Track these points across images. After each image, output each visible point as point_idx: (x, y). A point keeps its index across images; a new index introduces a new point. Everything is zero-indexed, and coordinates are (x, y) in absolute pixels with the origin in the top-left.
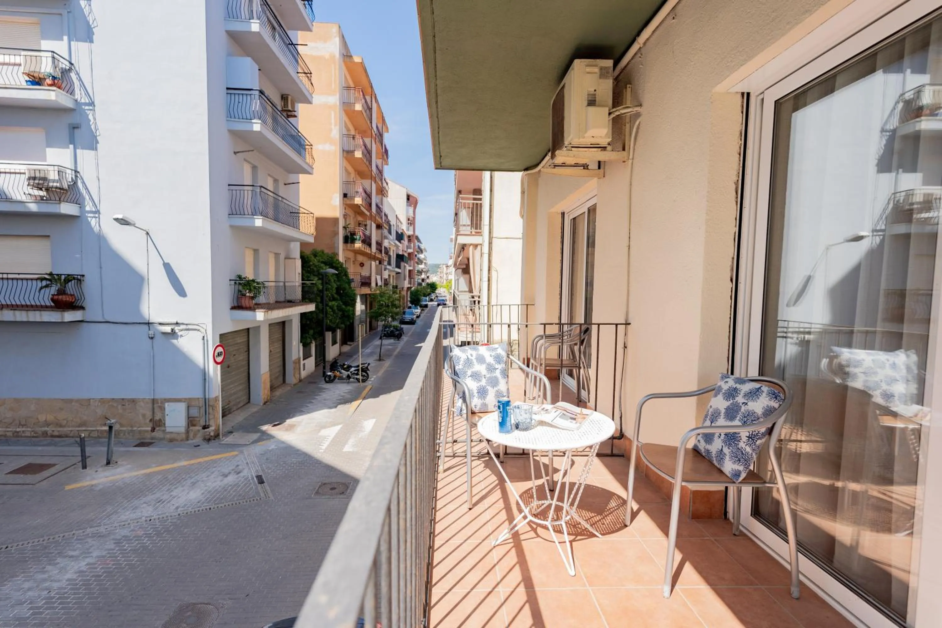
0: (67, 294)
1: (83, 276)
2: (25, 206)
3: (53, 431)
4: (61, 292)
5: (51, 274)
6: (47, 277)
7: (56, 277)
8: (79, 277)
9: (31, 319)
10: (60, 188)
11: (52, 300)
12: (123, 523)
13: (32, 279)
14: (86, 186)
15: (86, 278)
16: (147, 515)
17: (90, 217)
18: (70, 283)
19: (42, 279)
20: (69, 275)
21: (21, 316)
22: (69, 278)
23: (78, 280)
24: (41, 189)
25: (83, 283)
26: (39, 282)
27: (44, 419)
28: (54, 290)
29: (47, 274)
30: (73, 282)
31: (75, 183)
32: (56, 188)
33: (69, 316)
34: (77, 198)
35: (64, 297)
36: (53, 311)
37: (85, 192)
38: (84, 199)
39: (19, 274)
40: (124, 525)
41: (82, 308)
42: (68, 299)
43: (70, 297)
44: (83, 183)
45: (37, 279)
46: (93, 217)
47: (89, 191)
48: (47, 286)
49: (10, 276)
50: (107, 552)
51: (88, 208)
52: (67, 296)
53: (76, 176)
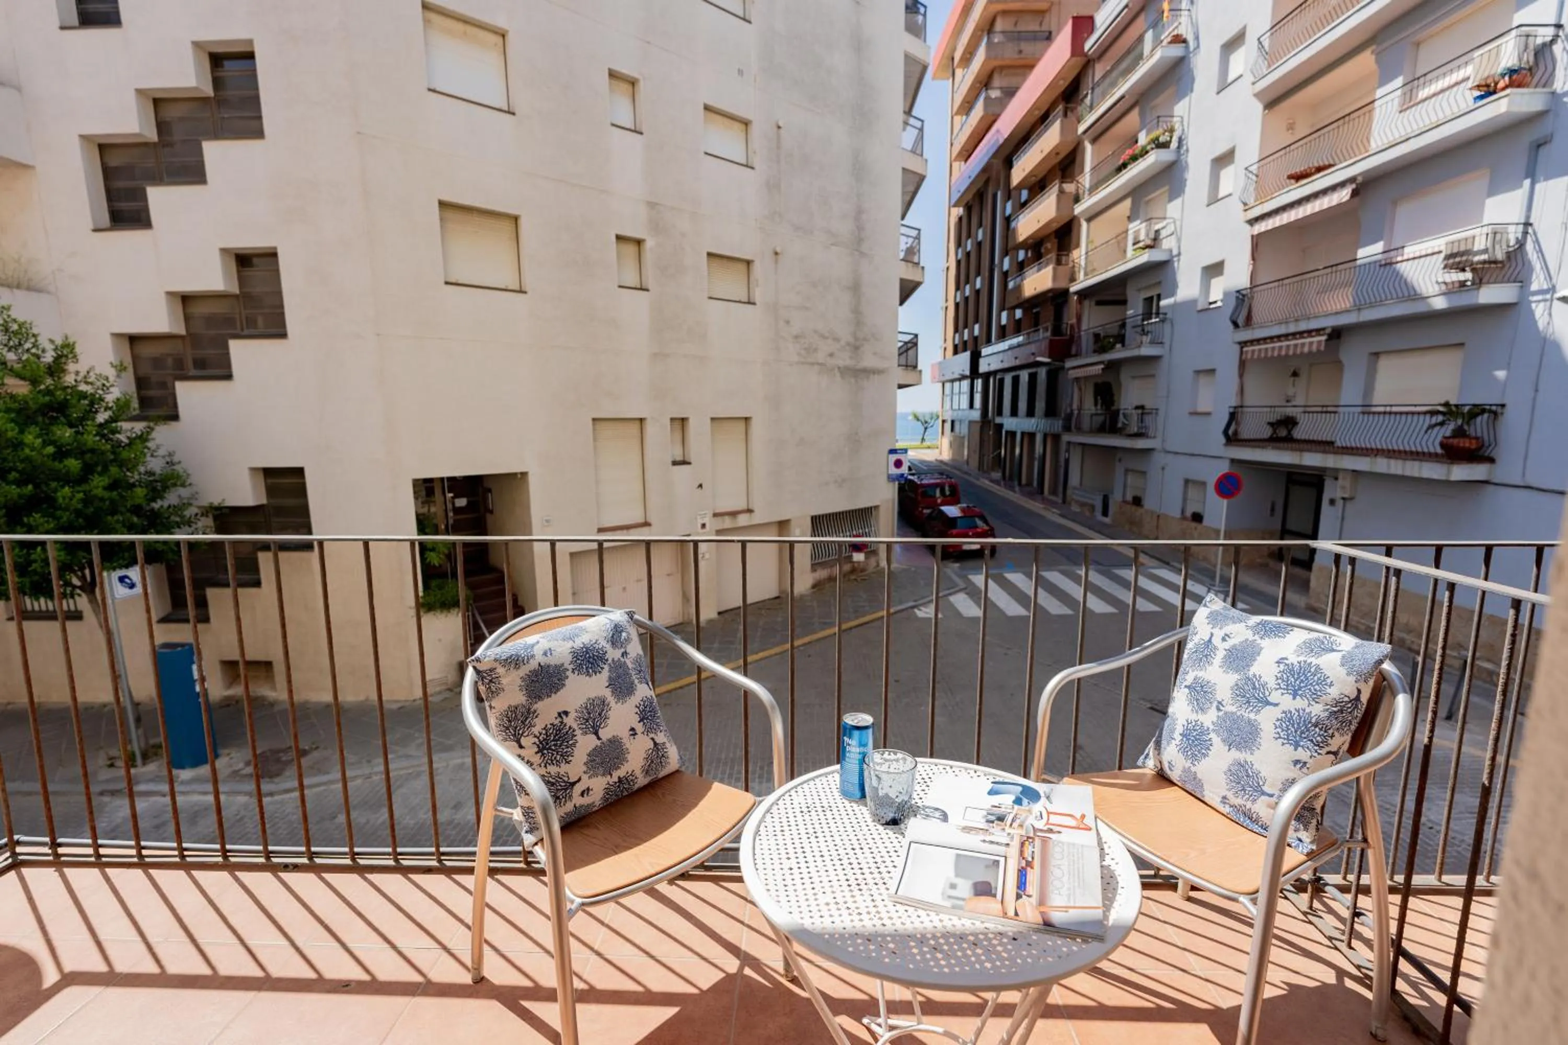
0: (1468, 437)
1: (1503, 406)
2: (1429, 305)
3: (1413, 642)
4: (1459, 433)
5: (1446, 404)
6: (1441, 409)
7: (1454, 409)
8: (1494, 408)
9: (1408, 473)
10: (1490, 262)
11: (1442, 445)
12: (1388, 806)
13: (1419, 413)
14: (1539, 246)
15: (1508, 409)
16: (1432, 817)
17: (1535, 302)
18: (1479, 419)
19: (1433, 413)
20: (1475, 405)
21: (1396, 467)
22: (1478, 410)
23: (1495, 413)
24: (1463, 270)
25: (1500, 417)
26: (1428, 417)
27: (1405, 621)
28: (1448, 430)
29: (1440, 405)
30: (1486, 415)
31: (1521, 244)
32: (1484, 262)
33: (1460, 472)
34: (1516, 272)
35: (1462, 440)
36: (1437, 462)
37: (1535, 256)
38: (1531, 270)
39: (1415, 406)
40: (1387, 809)
41: (1492, 460)
42: (1467, 445)
43: (1474, 441)
44: (1537, 241)
45: (1425, 413)
46: (1539, 301)
47: (1543, 255)
48: (1442, 424)
49: (1394, 409)
50: (1331, 824)
51: (1534, 287)
52: (1467, 441)
53: (1525, 233)
